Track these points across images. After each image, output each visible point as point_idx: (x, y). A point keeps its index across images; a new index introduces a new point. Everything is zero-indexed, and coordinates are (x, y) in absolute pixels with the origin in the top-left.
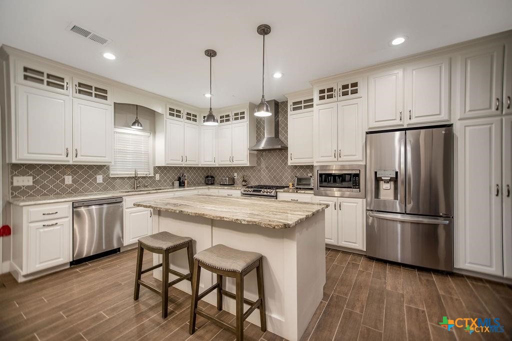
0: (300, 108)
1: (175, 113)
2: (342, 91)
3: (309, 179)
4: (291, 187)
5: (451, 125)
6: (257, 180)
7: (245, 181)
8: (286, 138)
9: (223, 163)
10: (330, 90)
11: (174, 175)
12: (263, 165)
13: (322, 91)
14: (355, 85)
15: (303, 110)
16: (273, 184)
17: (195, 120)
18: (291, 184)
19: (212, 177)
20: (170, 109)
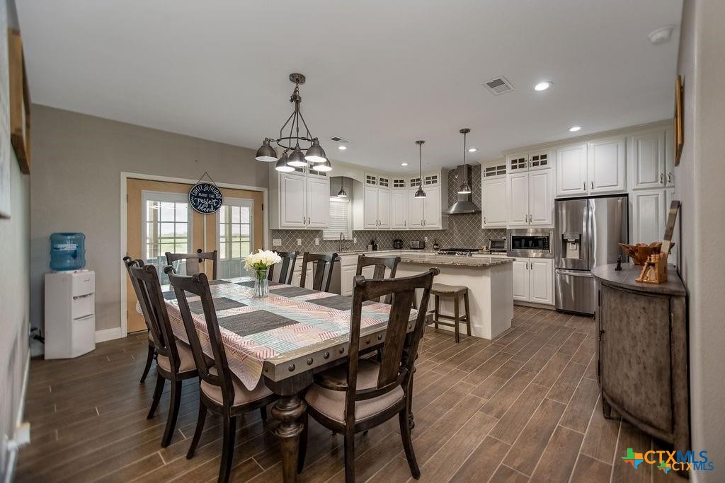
0: (494, 174)
1: (371, 180)
2: (532, 162)
3: (502, 242)
4: (485, 249)
5: (627, 195)
6: (448, 243)
7: (437, 245)
8: (480, 202)
9: (414, 227)
10: (522, 160)
11: (368, 239)
12: (455, 228)
13: (514, 161)
14: (544, 157)
15: (496, 176)
16: (465, 248)
17: (387, 185)
18: (485, 247)
19: (400, 241)
20: (368, 177)
